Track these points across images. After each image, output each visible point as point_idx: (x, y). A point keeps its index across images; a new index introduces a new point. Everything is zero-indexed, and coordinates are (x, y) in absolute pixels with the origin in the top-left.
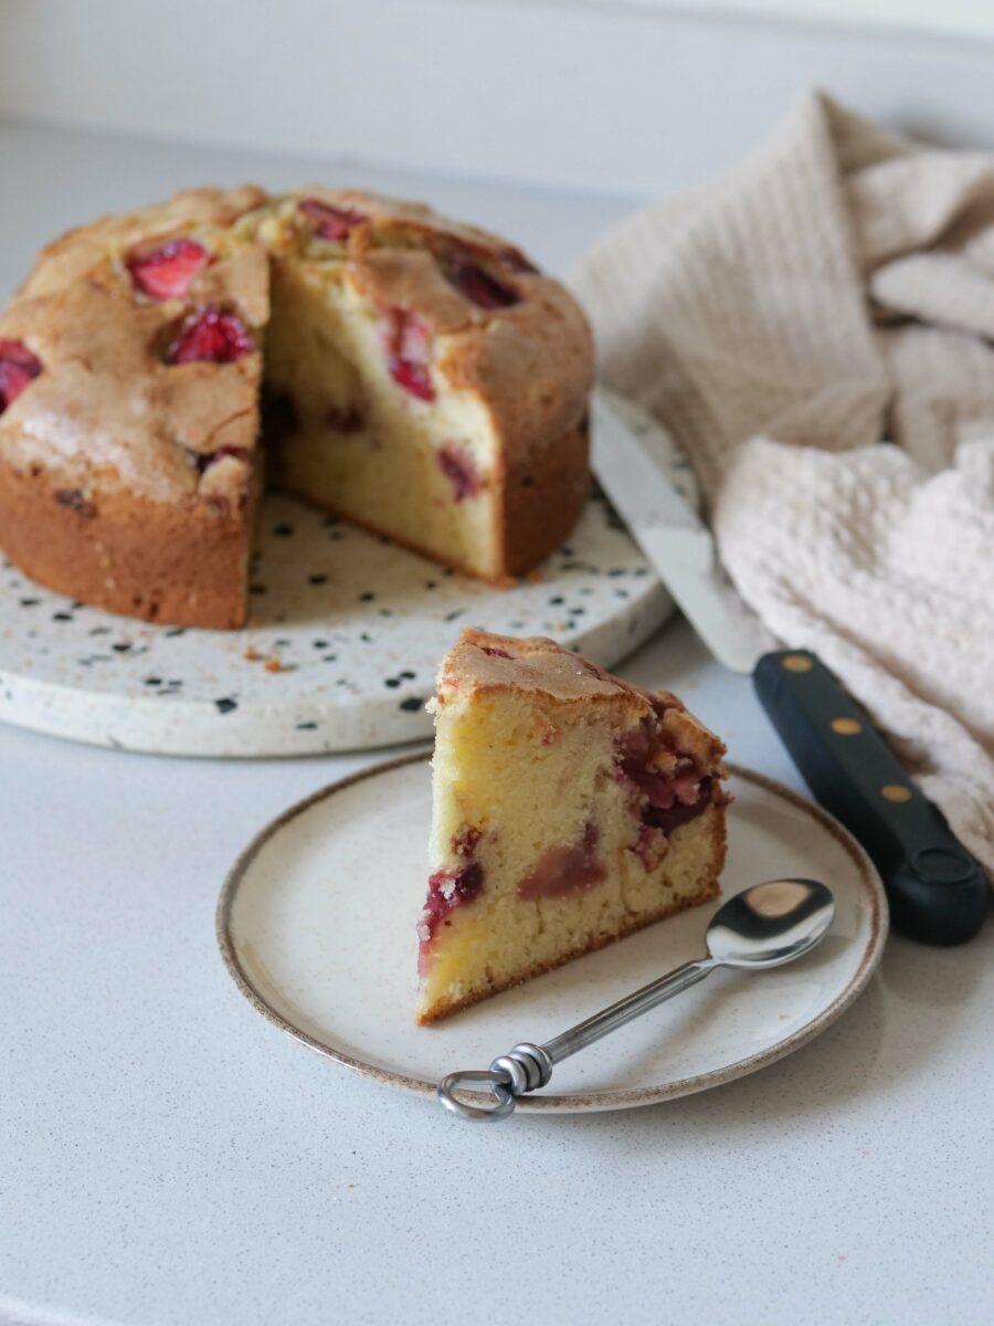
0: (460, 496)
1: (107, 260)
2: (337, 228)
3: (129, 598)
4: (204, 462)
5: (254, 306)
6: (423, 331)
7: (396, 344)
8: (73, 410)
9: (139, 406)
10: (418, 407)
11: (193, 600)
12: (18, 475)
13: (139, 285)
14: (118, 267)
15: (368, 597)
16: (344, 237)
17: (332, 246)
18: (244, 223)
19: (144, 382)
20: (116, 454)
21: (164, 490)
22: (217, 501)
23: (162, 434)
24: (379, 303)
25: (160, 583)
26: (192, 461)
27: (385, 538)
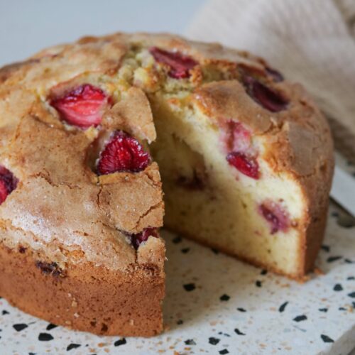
0: (274, 231)
1: (39, 100)
2: (181, 70)
3: (88, 323)
4: (136, 240)
5: (145, 130)
6: (247, 134)
7: (230, 143)
8: (45, 212)
9: (89, 207)
10: (246, 181)
11: (132, 323)
12: (10, 251)
13: (63, 117)
14: (47, 105)
15: (225, 298)
16: (187, 75)
17: (181, 83)
18: (124, 70)
19: (88, 189)
20: (79, 240)
21: (116, 264)
22: (151, 267)
23: (107, 225)
24: (220, 120)
25: (109, 315)
26: (128, 241)
27: (216, 250)
